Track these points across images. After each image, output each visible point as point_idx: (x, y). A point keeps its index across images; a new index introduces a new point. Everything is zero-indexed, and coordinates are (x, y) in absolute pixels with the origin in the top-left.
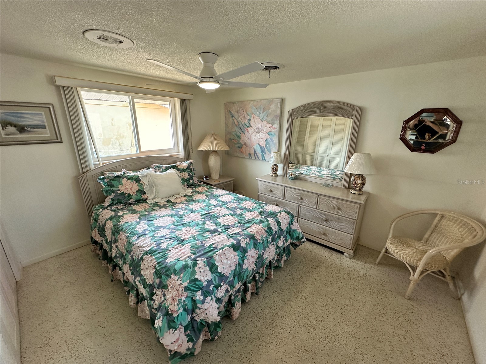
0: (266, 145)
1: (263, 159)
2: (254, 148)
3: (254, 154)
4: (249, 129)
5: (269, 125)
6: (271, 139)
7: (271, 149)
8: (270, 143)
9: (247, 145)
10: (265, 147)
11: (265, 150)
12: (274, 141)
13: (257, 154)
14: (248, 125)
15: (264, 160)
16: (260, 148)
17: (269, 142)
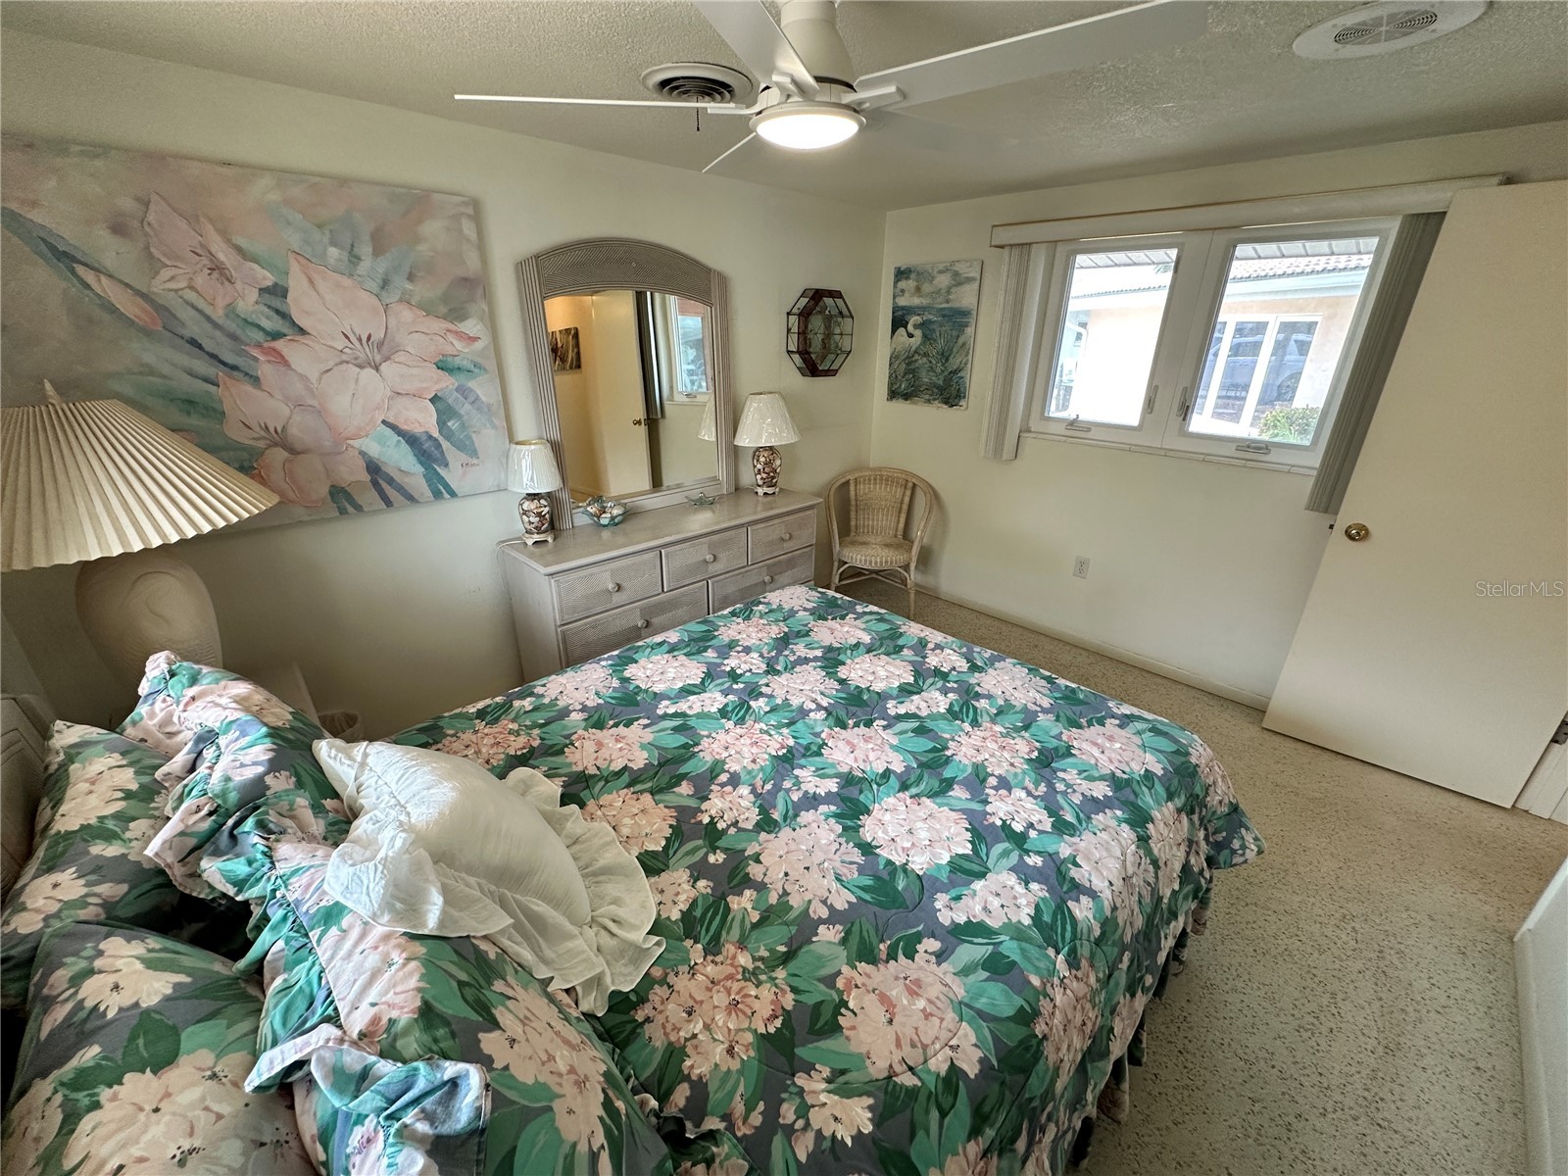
0: (442, 424)
1: (437, 495)
2: (362, 454)
3: (375, 484)
4: (285, 352)
5: (440, 325)
6: (463, 391)
7: (474, 436)
8: (462, 412)
9: (298, 447)
10: (436, 434)
11: (439, 446)
12: (484, 399)
13: (391, 481)
14: (267, 324)
15: (446, 496)
16: (405, 447)
17: (457, 408)
